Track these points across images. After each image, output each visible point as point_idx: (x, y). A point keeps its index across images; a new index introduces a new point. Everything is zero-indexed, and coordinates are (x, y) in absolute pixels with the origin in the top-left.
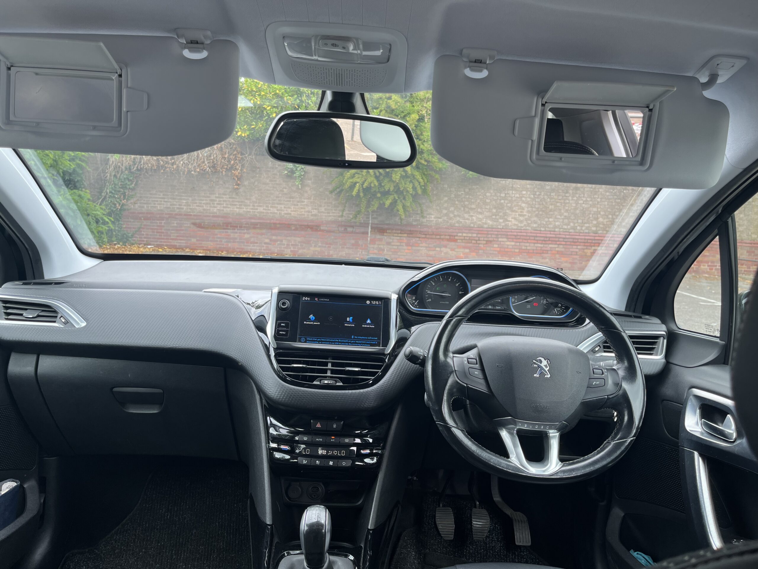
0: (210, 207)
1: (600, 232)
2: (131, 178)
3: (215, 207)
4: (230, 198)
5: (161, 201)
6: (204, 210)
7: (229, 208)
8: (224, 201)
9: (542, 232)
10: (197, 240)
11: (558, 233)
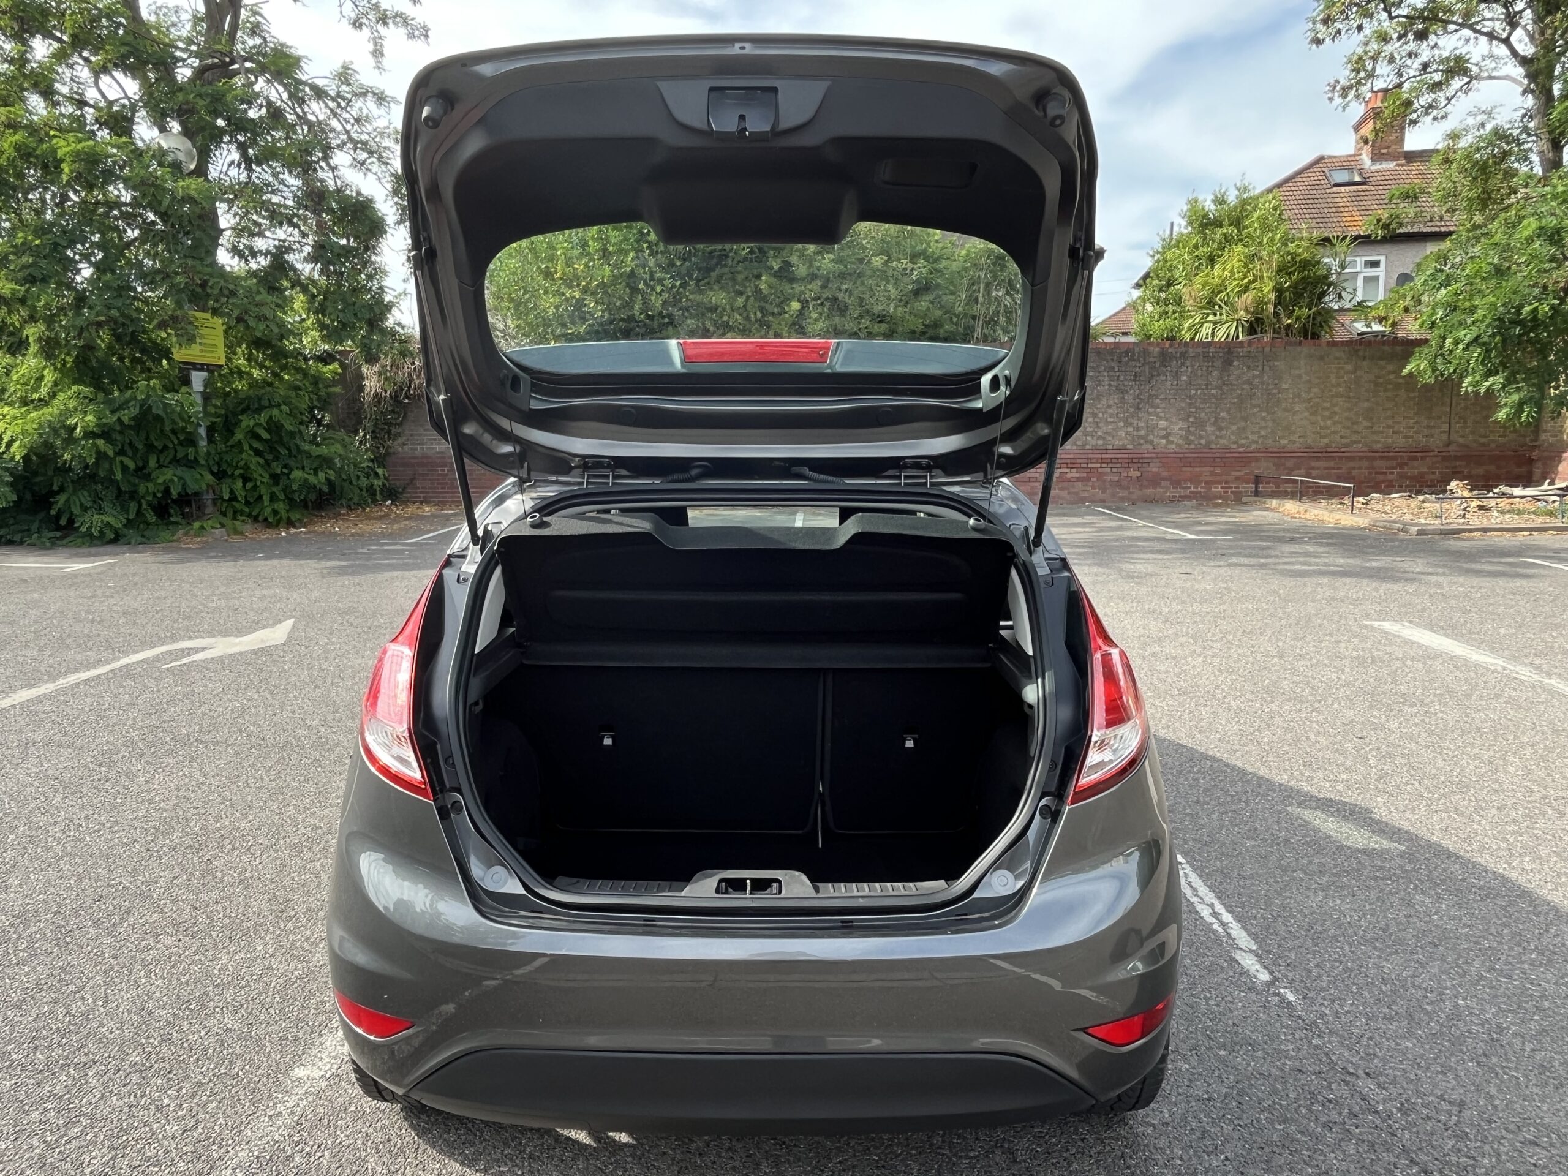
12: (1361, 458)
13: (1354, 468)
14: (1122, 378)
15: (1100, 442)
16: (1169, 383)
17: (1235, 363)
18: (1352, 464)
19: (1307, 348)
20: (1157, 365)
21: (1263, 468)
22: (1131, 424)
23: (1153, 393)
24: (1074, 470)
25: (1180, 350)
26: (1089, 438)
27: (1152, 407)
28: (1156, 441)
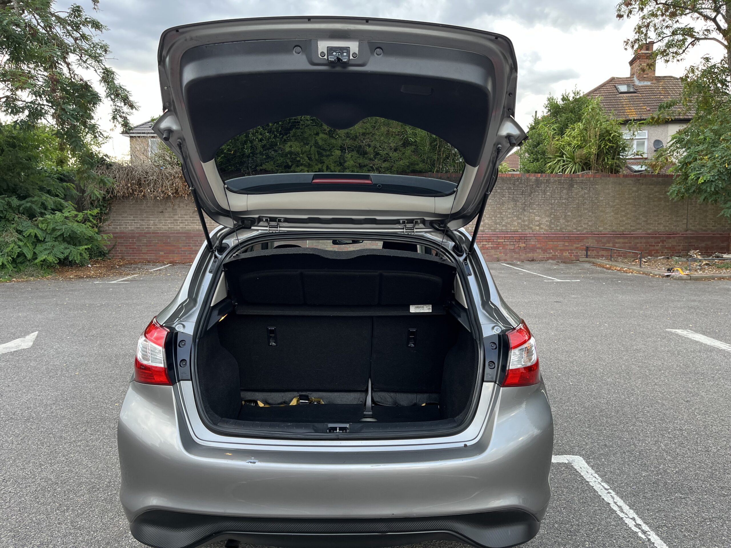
0: (174, 225)
1: (486, 231)
2: (105, 205)
3: (178, 226)
4: (190, 217)
5: (132, 223)
6: (169, 228)
7: (190, 225)
8: (185, 220)
10: (165, 253)
14: (515, 193)
15: (504, 228)
16: (540, 196)
19: (612, 179)
20: (534, 186)
21: (591, 243)
23: (532, 201)
25: (546, 178)
26: (498, 226)
28: (534, 227)
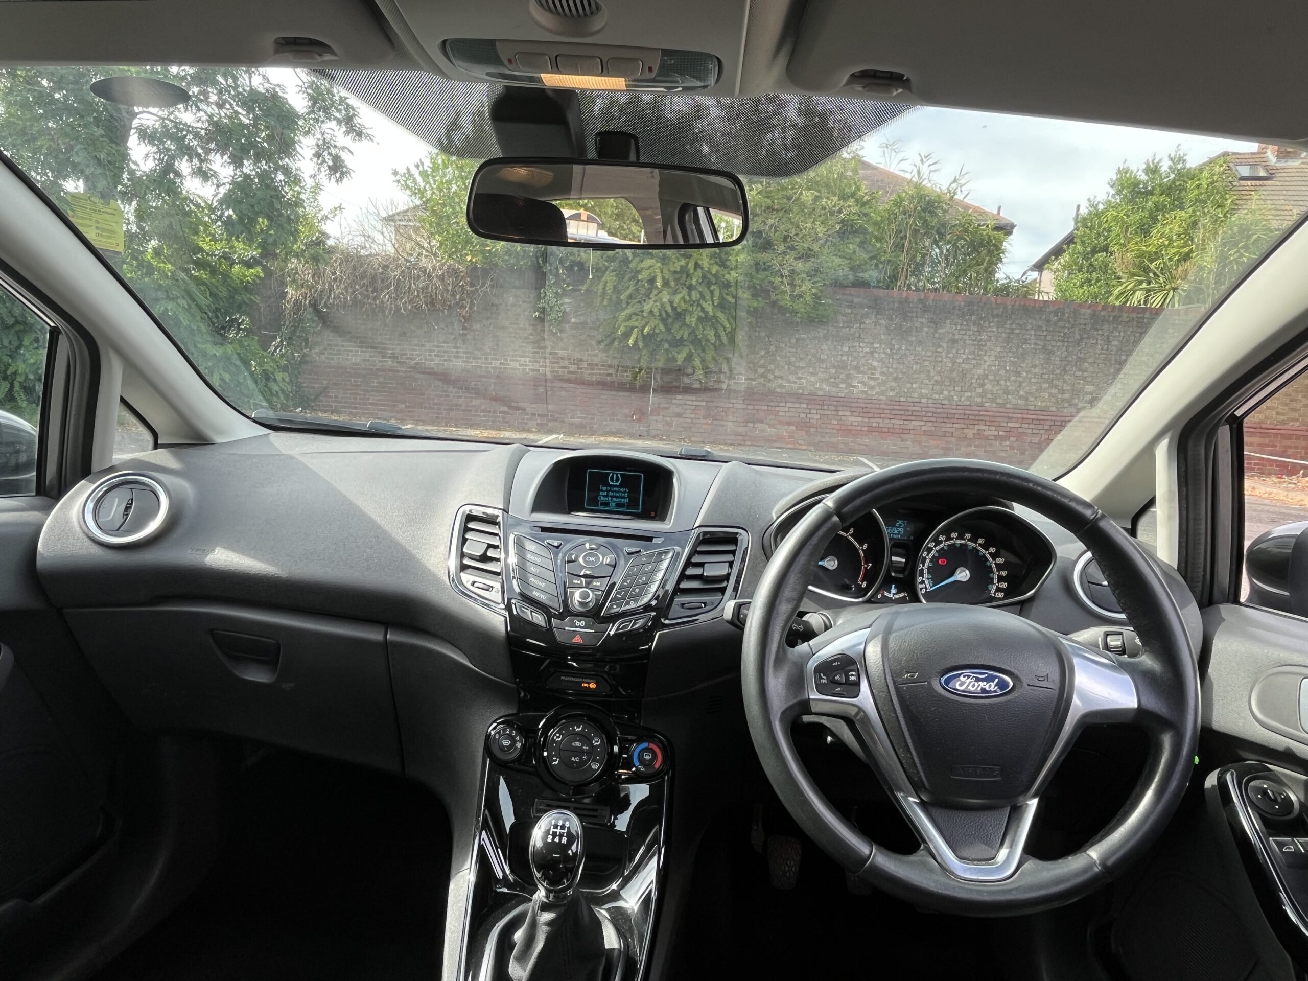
0: (426, 360)
4: (453, 347)
5: (357, 351)
7: (451, 361)
9: (901, 404)
11: (926, 405)
12: (1298, 437)
13: (1290, 447)
14: (1049, 338)
15: (1022, 402)
16: (1099, 347)
17: (1170, 331)
18: (1288, 443)
20: (1088, 327)
22: (1056, 386)
23: (1082, 355)
24: (994, 428)
25: (1114, 314)
27: (1080, 370)
